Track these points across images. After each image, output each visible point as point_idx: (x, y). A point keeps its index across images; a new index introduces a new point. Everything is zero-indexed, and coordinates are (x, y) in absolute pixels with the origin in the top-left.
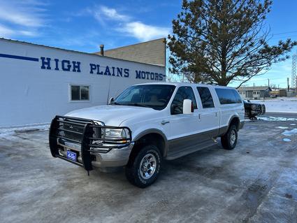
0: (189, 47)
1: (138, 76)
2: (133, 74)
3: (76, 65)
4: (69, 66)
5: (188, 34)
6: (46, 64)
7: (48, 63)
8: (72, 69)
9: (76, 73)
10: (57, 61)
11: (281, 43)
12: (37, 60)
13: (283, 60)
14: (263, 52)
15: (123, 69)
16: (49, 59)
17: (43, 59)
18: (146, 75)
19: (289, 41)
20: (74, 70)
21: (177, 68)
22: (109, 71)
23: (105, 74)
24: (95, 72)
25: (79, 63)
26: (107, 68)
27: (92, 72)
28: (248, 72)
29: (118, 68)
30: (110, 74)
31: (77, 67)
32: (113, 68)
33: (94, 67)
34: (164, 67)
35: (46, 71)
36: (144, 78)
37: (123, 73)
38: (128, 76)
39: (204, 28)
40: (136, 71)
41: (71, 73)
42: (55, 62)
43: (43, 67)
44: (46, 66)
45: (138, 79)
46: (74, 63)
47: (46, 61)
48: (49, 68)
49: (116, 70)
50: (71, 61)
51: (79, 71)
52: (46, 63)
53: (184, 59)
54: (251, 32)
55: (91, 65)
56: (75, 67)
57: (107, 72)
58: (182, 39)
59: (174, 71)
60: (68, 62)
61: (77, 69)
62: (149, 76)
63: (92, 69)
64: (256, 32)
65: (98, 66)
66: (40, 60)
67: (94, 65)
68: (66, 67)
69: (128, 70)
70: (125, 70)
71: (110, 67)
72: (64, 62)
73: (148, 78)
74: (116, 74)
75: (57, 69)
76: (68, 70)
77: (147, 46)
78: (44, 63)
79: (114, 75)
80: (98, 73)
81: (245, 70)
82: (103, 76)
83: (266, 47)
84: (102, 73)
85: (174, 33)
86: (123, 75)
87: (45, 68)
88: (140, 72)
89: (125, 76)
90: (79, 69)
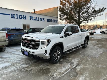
0: (67, 10)
2: (46, 20)
3: (25, 17)
4: (22, 17)
5: (66, 5)
6: (13, 16)
7: (14, 16)
9: (25, 20)
10: (17, 15)
11: (100, 9)
12: (9, 15)
13: (100, 15)
14: (93, 12)
16: (14, 15)
17: (12, 14)
18: (51, 20)
19: (103, 8)
20: (24, 19)
21: (62, 18)
23: (36, 20)
25: (25, 16)
26: (36, 18)
27: (30, 19)
28: (88, 19)
30: (37, 20)
32: (39, 18)
33: (31, 18)
34: (58, 18)
35: (13, 19)
36: (50, 22)
38: (44, 21)
39: (72, 3)
40: (47, 19)
41: (22, 20)
44: (13, 17)
45: (48, 22)
46: (24, 16)
47: (13, 15)
48: (14, 18)
49: (39, 19)
50: (22, 15)
51: (26, 19)
53: (65, 15)
54: (90, 5)
55: (30, 17)
56: (24, 17)
57: (36, 19)
58: (64, 7)
59: (61, 19)
61: (25, 18)
64: (91, 4)
66: (11, 15)
67: (31, 17)
68: (21, 17)
69: (44, 19)
70: (43, 18)
71: (37, 17)
72: (20, 15)
73: (52, 22)
74: (40, 20)
75: (17, 18)
76: (22, 19)
78: (12, 16)
80: (33, 20)
81: (87, 19)
82: (35, 21)
83: (95, 10)
84: (34, 20)
85: (61, 5)
86: (42, 21)
87: (12, 18)
88: (49, 19)
89: (43, 21)
90: (26, 18)
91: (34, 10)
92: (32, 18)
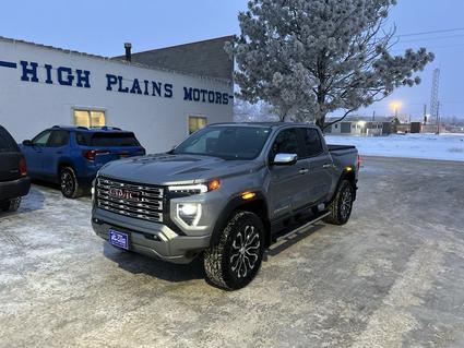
1: (188, 95)
2: (178, 93)
3: (83, 75)
4: (71, 78)
7: (34, 72)
8: (75, 81)
9: (83, 89)
10: (48, 68)
11: (409, 54)
12: (14, 66)
15: (163, 84)
16: (35, 65)
17: (24, 64)
18: (201, 95)
19: (422, 52)
20: (79, 85)
22: (138, 87)
23: (133, 91)
24: (115, 87)
25: (87, 73)
26: (136, 81)
27: (109, 88)
29: (154, 83)
30: (140, 92)
31: (84, 79)
33: (112, 80)
34: (231, 84)
35: (30, 84)
36: (198, 100)
37: (163, 91)
38: (170, 96)
40: (185, 88)
41: (74, 88)
42: (45, 70)
43: (24, 78)
44: (30, 76)
45: (188, 101)
46: (79, 72)
47: (29, 67)
48: (35, 79)
49: (150, 86)
50: (74, 70)
51: (88, 86)
52: (29, 71)
55: (109, 76)
56: (80, 79)
57: (136, 88)
60: (69, 70)
61: (83, 83)
62: (206, 96)
63: (110, 83)
65: (120, 78)
66: (20, 67)
67: (114, 77)
68: (65, 78)
69: (171, 86)
70: (166, 85)
71: (141, 80)
72: (61, 70)
73: (204, 100)
74: (150, 90)
75: (49, 81)
76: (69, 83)
77: (204, 48)
78: (26, 71)
79: (146, 93)
80: (120, 90)
82: (129, 95)
83: (386, 57)
84: (126, 90)
86: (163, 94)
87: (27, 79)
88: (191, 89)
89: (166, 96)
90: (87, 82)
91: (128, 48)
92: (115, 83)
